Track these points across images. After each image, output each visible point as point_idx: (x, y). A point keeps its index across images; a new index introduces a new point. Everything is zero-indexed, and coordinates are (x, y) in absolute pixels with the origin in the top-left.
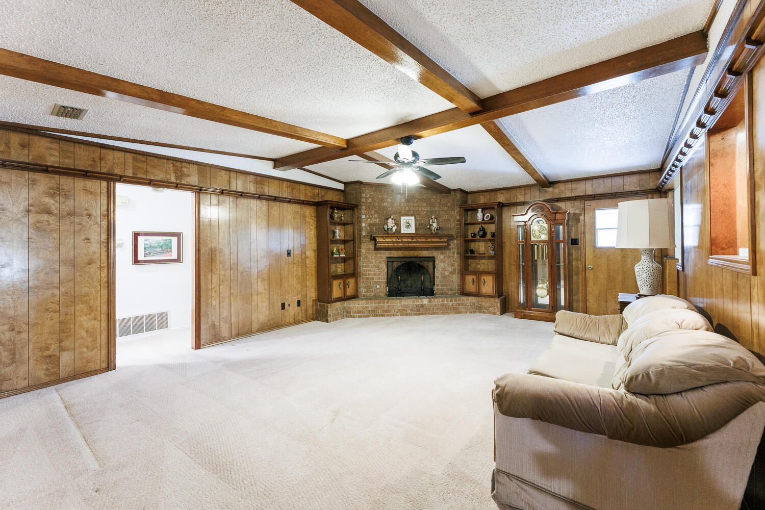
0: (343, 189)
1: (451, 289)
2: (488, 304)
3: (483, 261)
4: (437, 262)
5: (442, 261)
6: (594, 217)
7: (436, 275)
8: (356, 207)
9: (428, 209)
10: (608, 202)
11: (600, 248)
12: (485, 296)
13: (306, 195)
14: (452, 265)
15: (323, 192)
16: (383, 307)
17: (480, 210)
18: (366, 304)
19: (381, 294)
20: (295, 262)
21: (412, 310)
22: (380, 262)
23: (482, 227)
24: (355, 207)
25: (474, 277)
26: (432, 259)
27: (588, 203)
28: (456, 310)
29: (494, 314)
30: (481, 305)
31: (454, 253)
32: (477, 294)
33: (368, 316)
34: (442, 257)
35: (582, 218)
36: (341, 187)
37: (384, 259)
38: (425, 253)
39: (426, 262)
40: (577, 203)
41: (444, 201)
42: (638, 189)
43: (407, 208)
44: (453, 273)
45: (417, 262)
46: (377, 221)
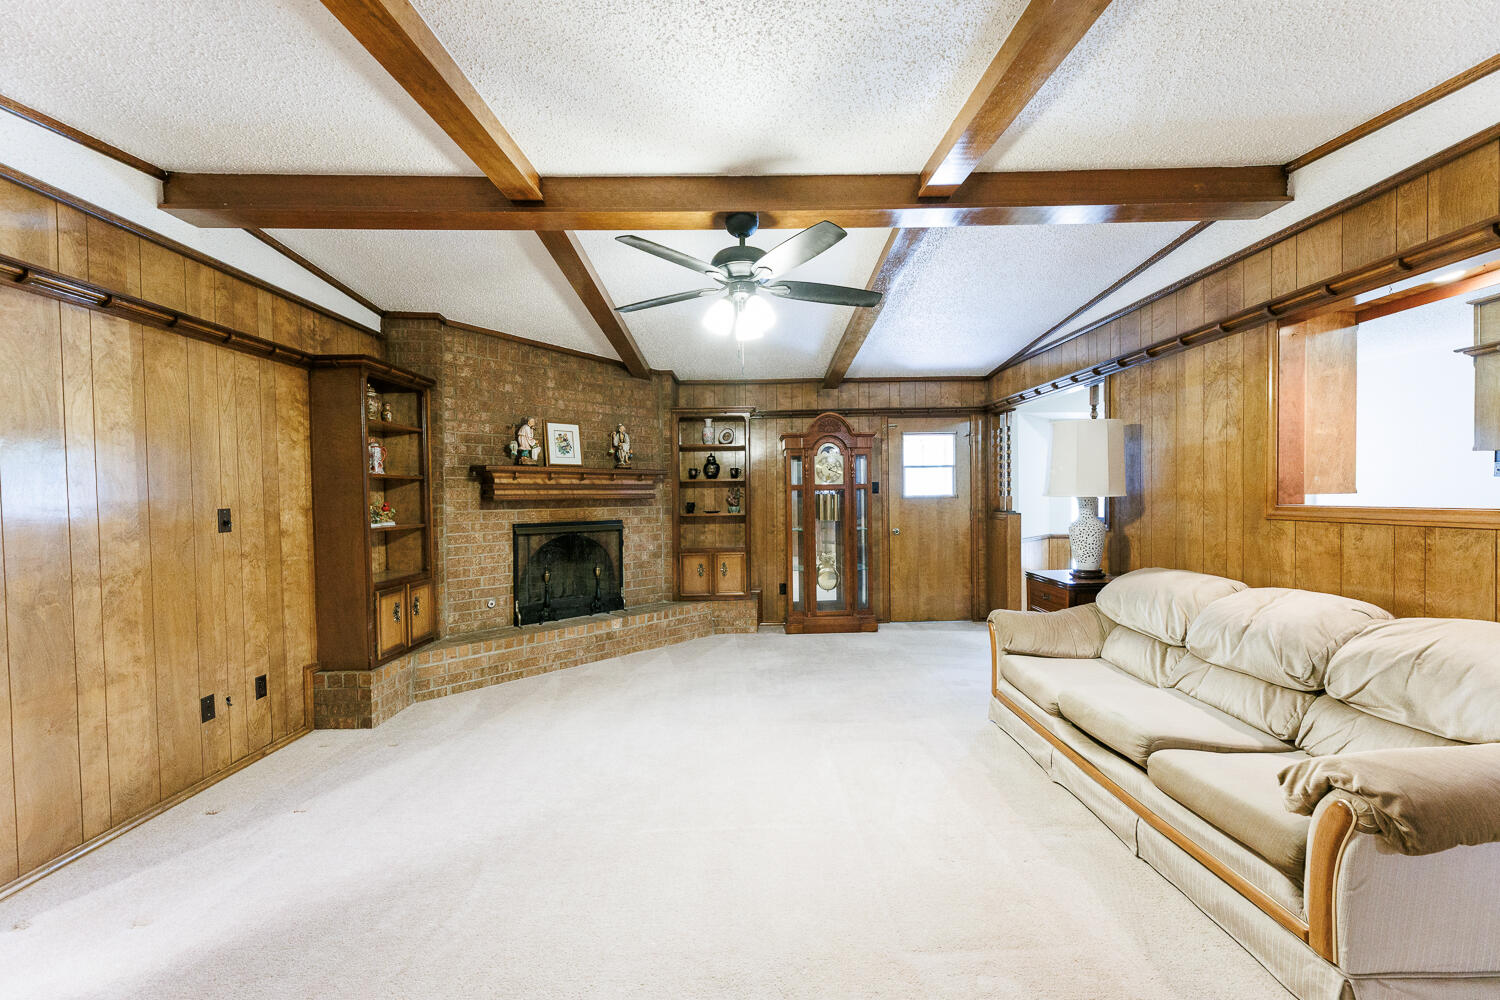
0: (377, 328)
1: (653, 591)
2: (733, 614)
3: (712, 526)
4: (626, 532)
5: (637, 530)
6: (900, 447)
7: (625, 561)
8: (429, 387)
9: (608, 410)
10: (921, 421)
11: (910, 499)
12: (726, 598)
13: (276, 326)
14: (656, 538)
15: (328, 328)
16: (518, 653)
17: (709, 421)
18: (474, 653)
19: (498, 620)
20: (246, 549)
21: (587, 650)
22: (495, 539)
23: (711, 456)
24: (426, 387)
25: (703, 561)
26: (617, 527)
27: (893, 422)
28: (675, 636)
29: (745, 631)
30: (718, 616)
31: (658, 513)
32: (712, 596)
33: (479, 685)
34: (636, 520)
35: (884, 446)
36: (373, 322)
37: (507, 529)
38: (601, 513)
39: (603, 534)
40: (877, 420)
41: (639, 395)
42: (959, 405)
43: (561, 402)
44: (656, 555)
45: (586, 535)
46: (487, 429)
